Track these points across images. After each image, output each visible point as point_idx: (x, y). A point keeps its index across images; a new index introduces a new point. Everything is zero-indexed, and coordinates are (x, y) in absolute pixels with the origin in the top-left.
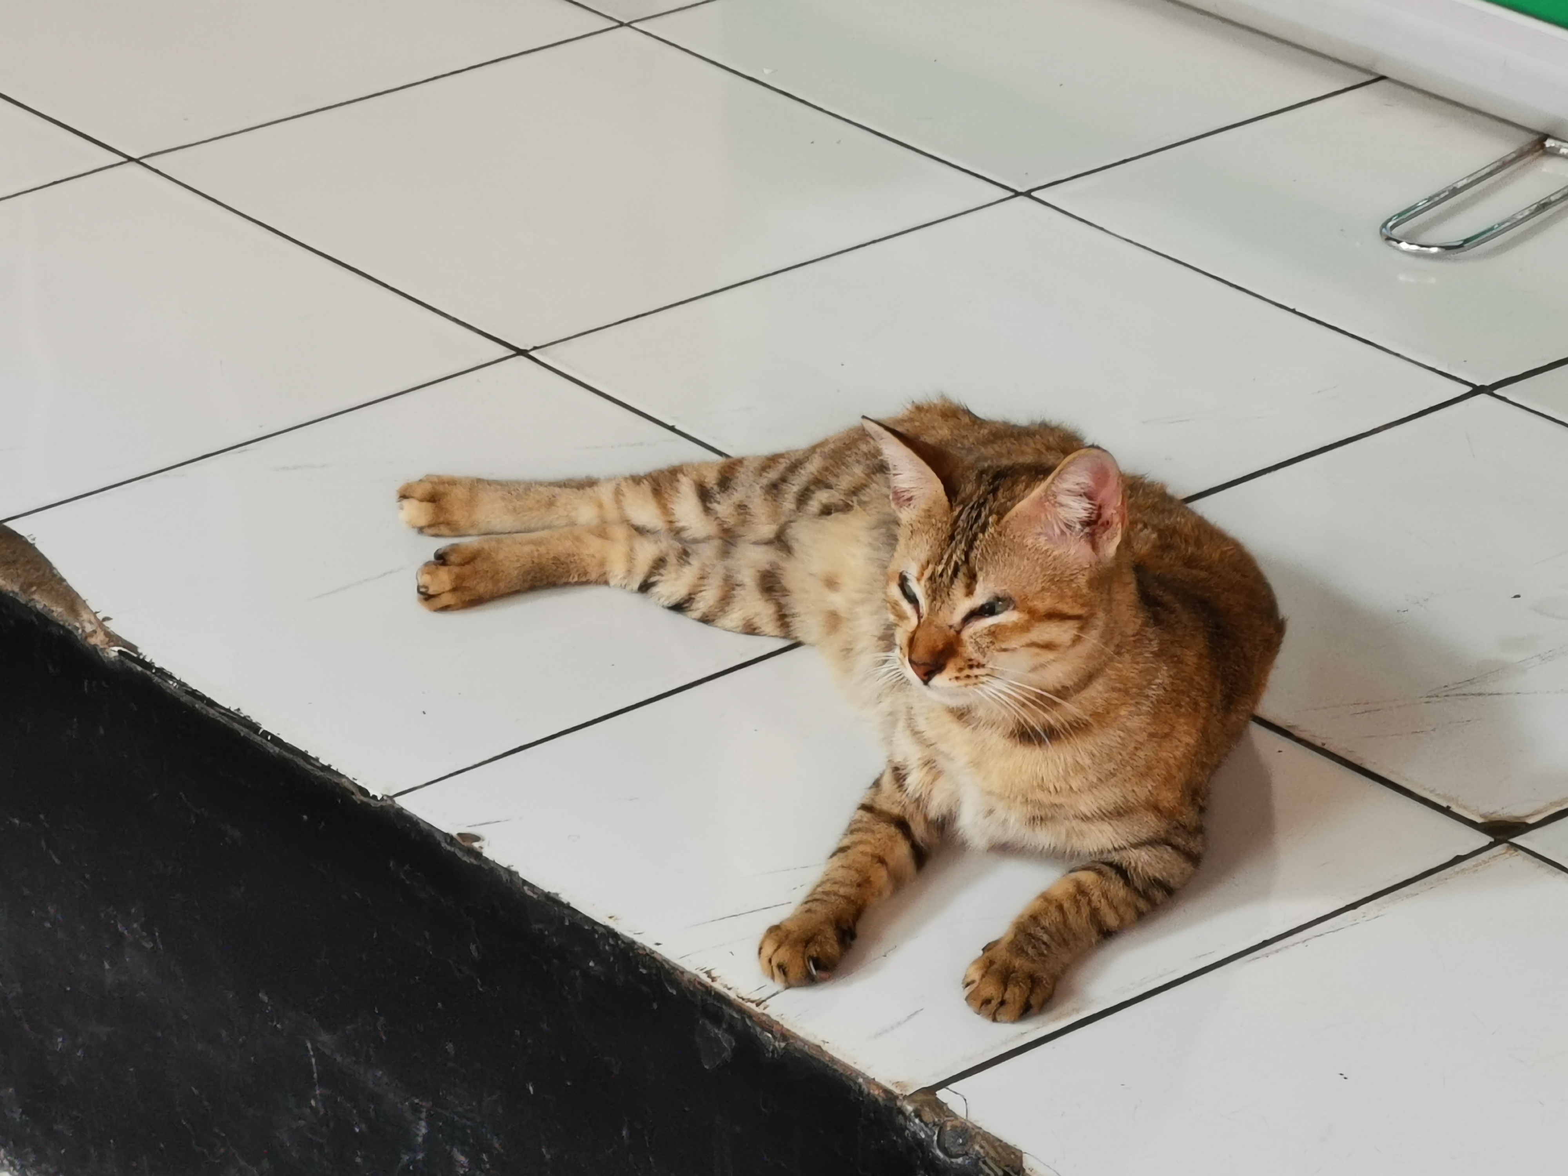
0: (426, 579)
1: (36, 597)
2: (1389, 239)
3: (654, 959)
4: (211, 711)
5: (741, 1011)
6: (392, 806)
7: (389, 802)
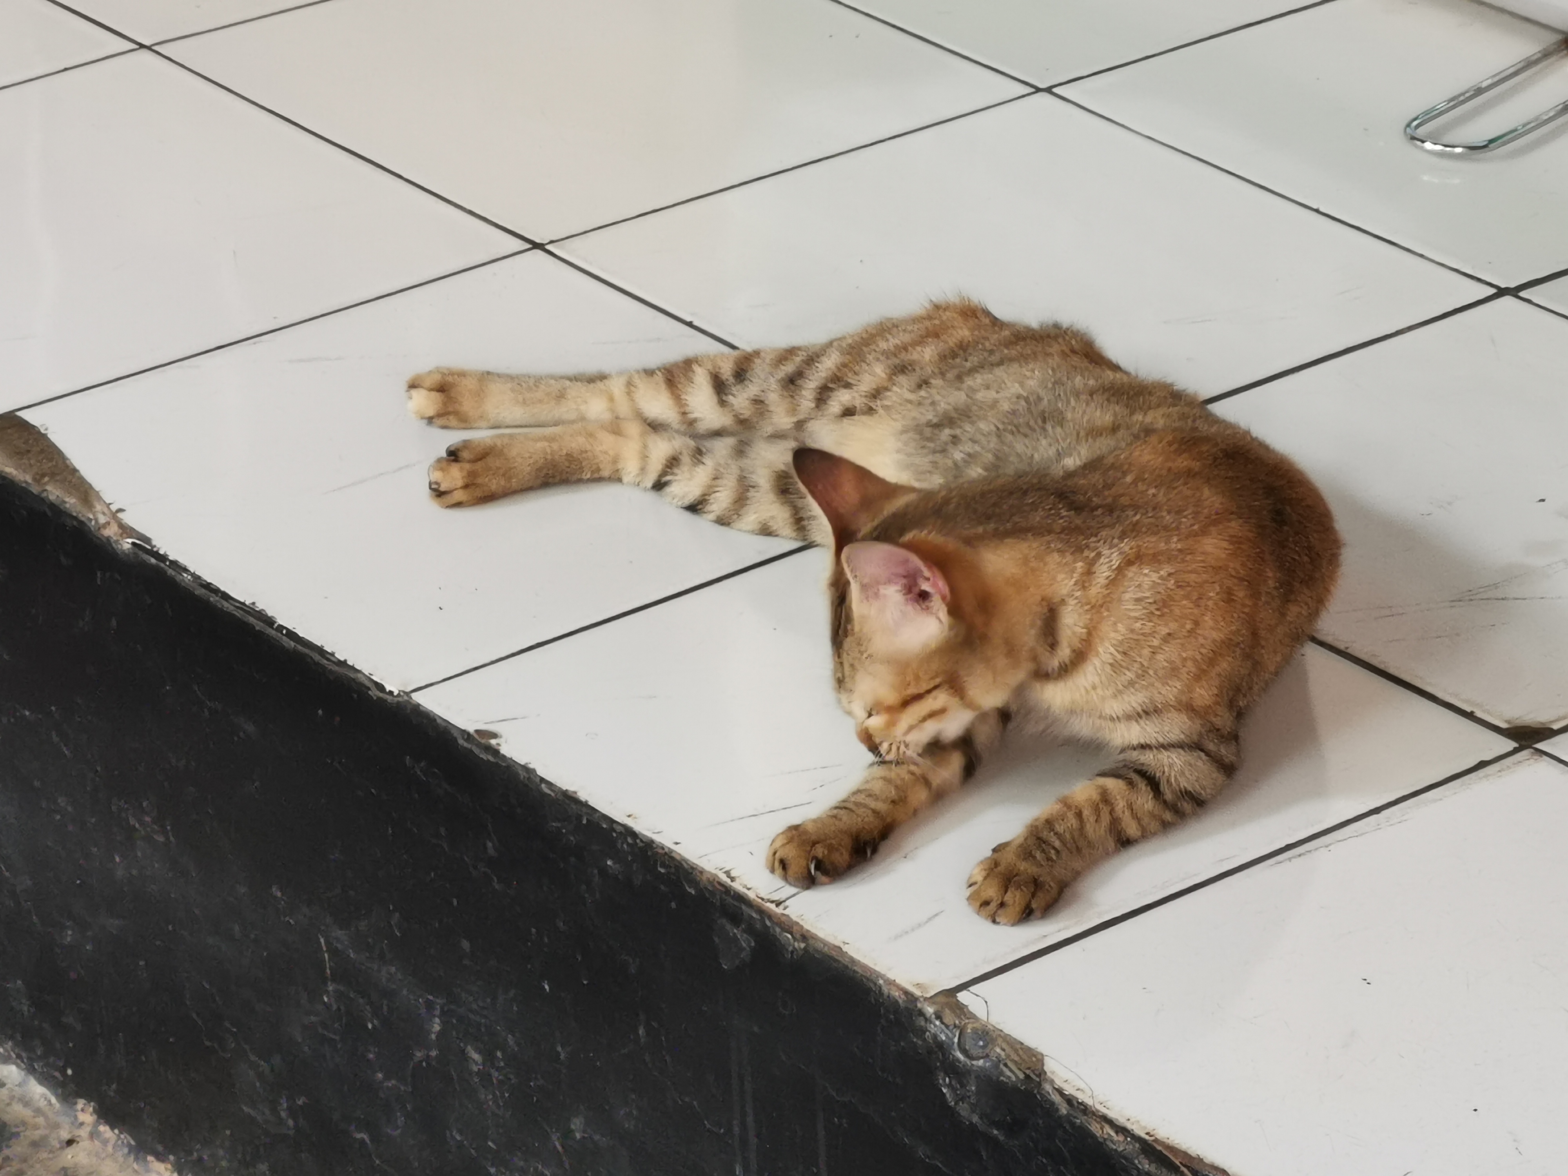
0: (437, 476)
1: (49, 488)
2: (1413, 138)
3: (673, 858)
4: (226, 604)
5: (761, 911)
6: (408, 702)
7: (406, 698)
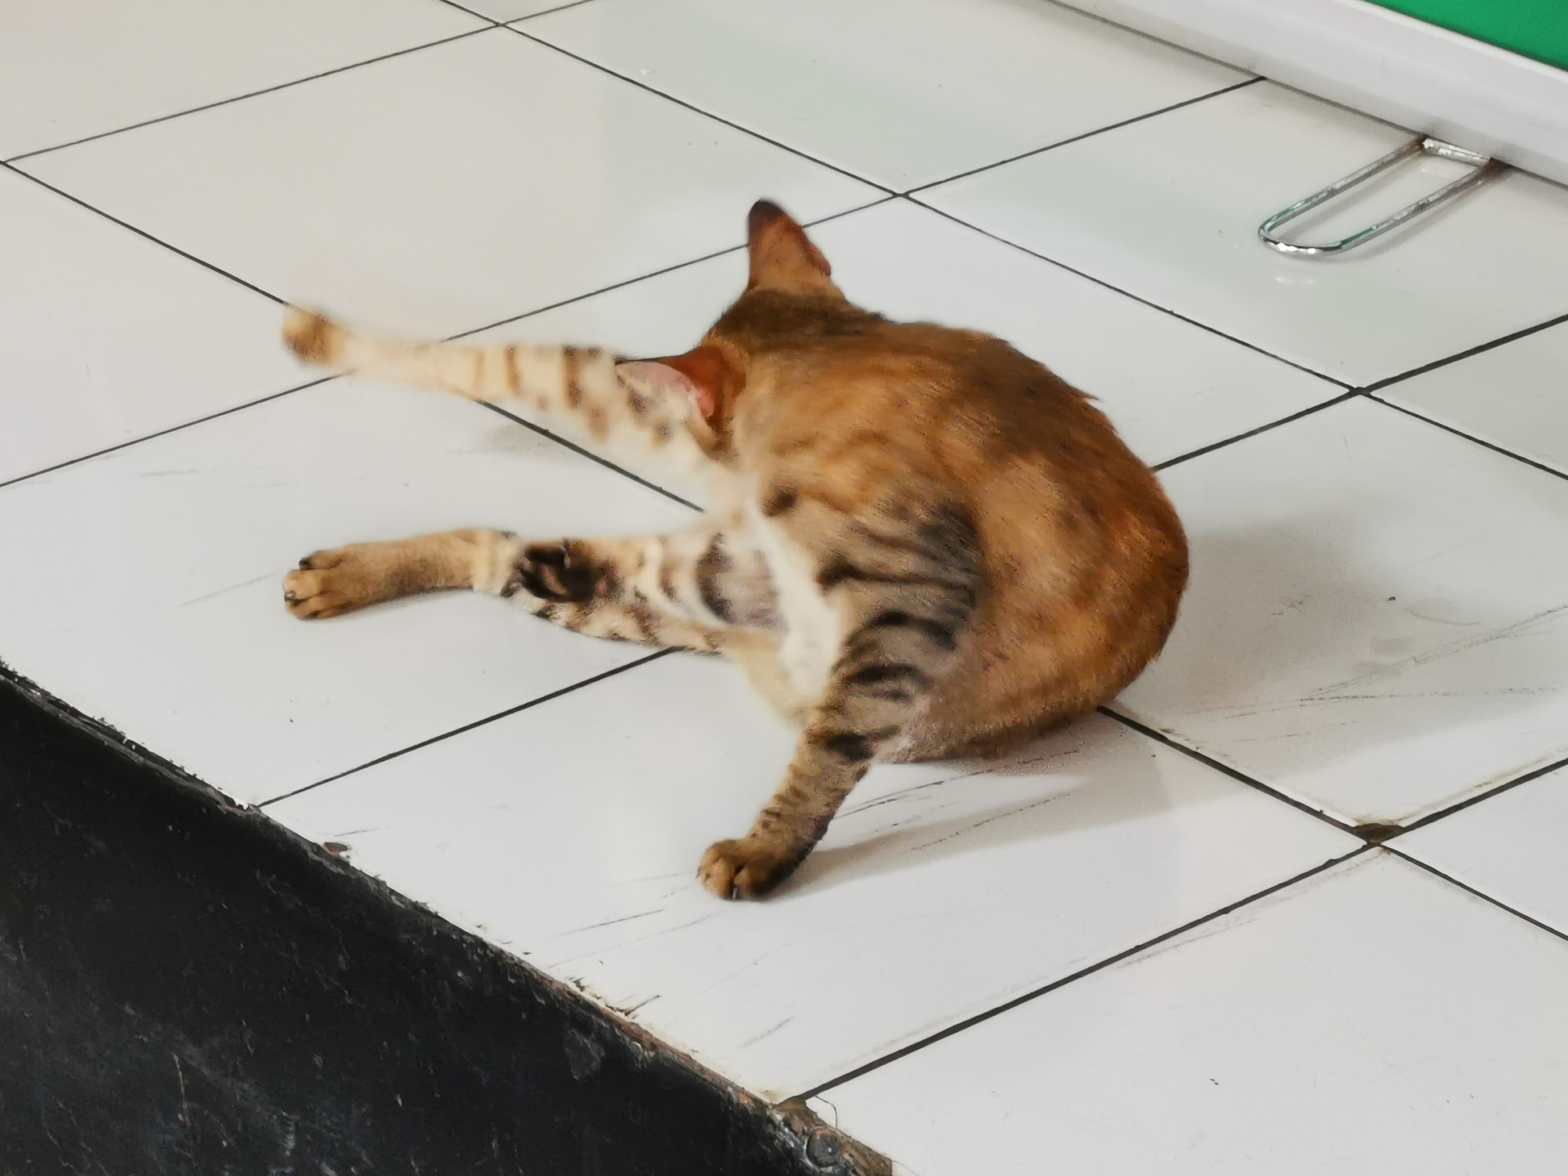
0: (293, 585)
3: (523, 968)
6: (258, 816)
7: (255, 811)
